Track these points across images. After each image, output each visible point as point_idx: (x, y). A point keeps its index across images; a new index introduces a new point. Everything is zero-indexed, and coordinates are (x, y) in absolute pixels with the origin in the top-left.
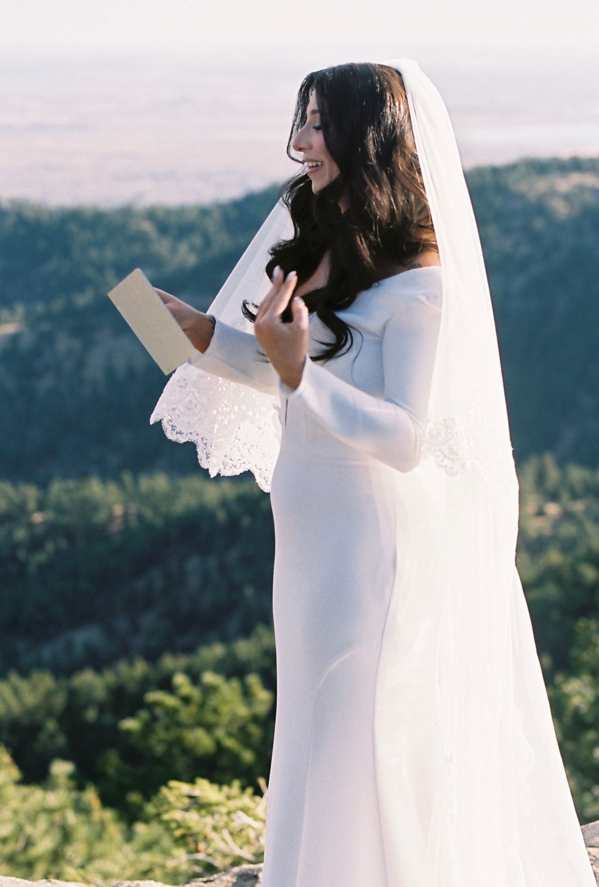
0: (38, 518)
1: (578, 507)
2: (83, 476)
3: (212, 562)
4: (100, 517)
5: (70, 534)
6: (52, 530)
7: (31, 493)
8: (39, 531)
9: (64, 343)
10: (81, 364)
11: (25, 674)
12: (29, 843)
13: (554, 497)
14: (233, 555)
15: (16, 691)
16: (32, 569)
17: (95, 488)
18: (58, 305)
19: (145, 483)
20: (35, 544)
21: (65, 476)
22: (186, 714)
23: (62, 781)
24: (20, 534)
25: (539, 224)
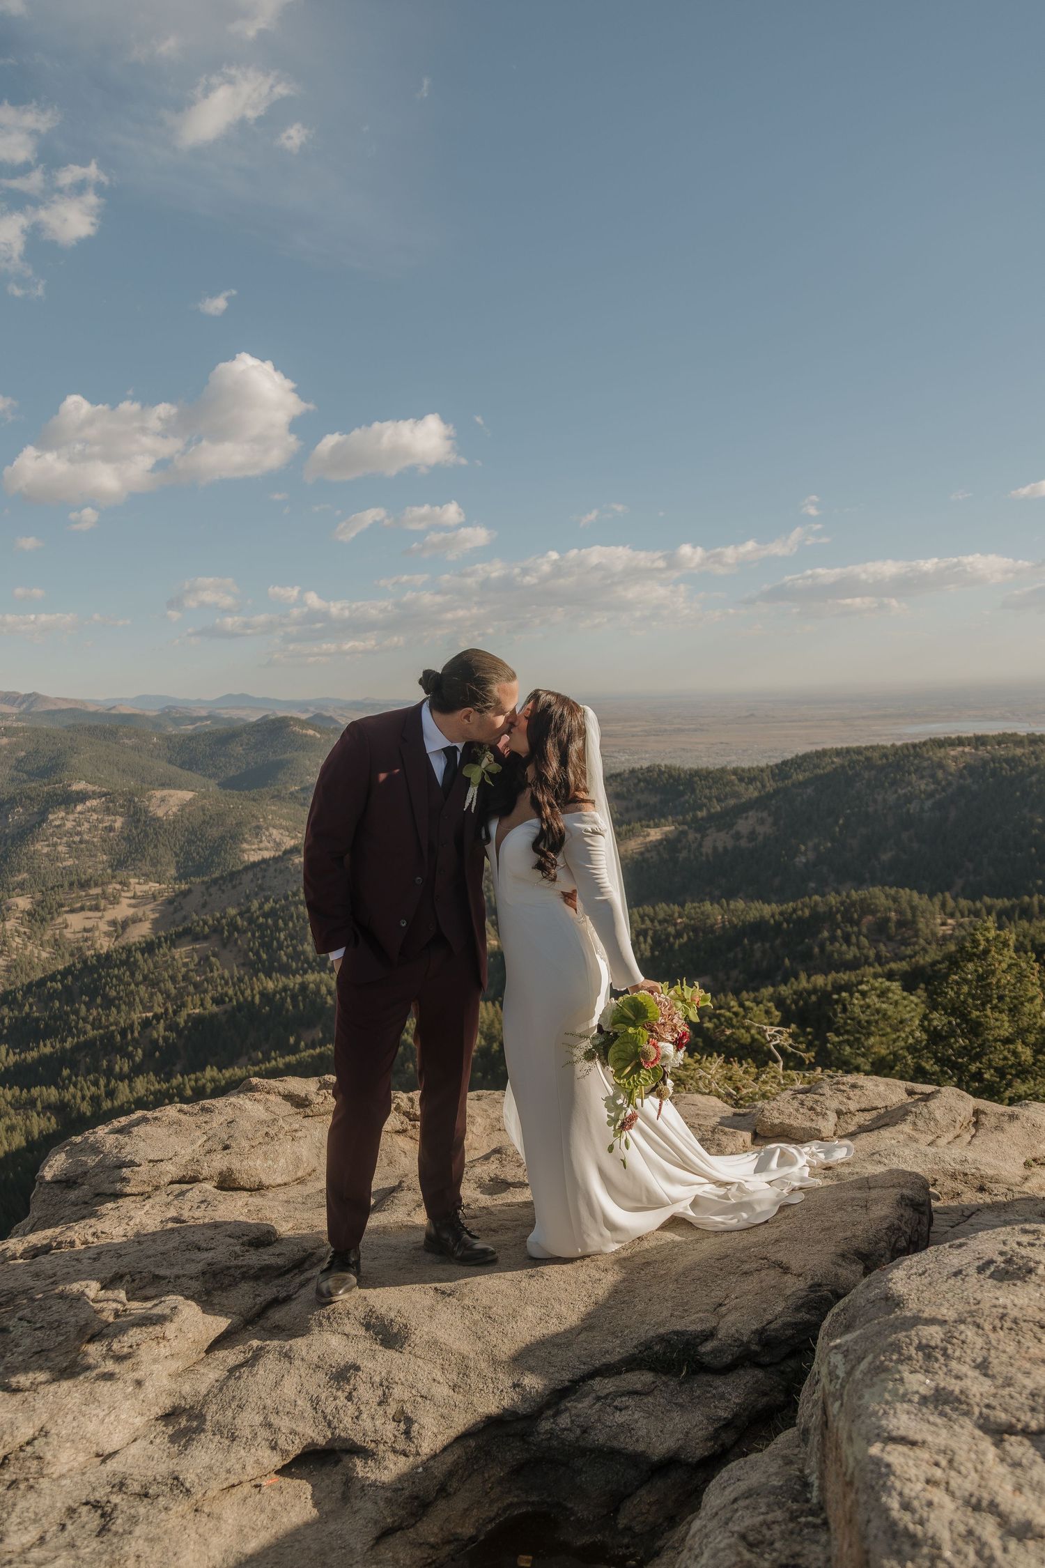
0: (679, 921)
1: (966, 920)
2: (702, 900)
3: (767, 945)
4: (709, 922)
5: (695, 930)
6: (686, 926)
7: (676, 908)
8: (678, 927)
9: (692, 836)
10: (700, 845)
13: (952, 916)
14: (778, 942)
16: (676, 946)
17: (708, 906)
18: (689, 817)
19: (732, 905)
20: (678, 935)
21: (693, 901)
22: (735, 1021)
24: (671, 930)
25: (940, 774)
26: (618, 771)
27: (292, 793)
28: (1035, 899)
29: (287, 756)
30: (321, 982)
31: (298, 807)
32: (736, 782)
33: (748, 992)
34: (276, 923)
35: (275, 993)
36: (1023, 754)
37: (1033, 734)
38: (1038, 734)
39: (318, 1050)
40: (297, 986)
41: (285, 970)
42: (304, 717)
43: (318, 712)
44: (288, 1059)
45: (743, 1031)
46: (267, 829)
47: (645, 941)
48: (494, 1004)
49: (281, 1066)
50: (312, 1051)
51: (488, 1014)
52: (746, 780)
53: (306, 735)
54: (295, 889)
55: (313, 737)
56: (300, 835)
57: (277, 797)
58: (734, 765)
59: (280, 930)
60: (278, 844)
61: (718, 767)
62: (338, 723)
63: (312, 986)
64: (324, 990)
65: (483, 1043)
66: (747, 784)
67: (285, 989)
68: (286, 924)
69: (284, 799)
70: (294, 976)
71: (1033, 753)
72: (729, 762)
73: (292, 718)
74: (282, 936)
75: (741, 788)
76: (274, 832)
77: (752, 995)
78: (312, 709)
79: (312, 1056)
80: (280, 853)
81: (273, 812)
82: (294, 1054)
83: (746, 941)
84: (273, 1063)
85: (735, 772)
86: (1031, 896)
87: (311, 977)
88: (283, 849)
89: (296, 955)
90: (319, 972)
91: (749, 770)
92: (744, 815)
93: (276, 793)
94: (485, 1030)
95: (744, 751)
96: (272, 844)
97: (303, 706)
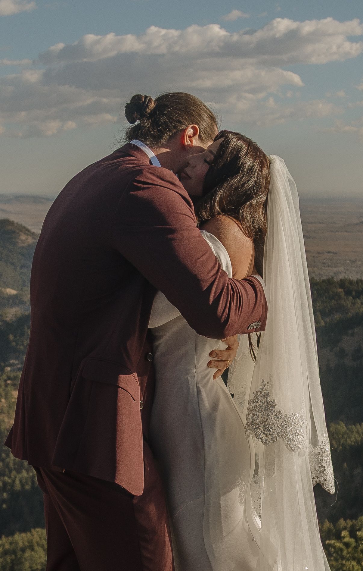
22: (347, 552)
32: (343, 295)
33: (345, 520)
45: (354, 563)
52: (354, 293)
58: (341, 277)
61: (324, 278)
66: (354, 298)
72: (336, 273)
75: (348, 302)
77: (350, 523)
83: (345, 465)
85: (342, 284)
91: (357, 282)
92: (350, 332)
95: (353, 262)
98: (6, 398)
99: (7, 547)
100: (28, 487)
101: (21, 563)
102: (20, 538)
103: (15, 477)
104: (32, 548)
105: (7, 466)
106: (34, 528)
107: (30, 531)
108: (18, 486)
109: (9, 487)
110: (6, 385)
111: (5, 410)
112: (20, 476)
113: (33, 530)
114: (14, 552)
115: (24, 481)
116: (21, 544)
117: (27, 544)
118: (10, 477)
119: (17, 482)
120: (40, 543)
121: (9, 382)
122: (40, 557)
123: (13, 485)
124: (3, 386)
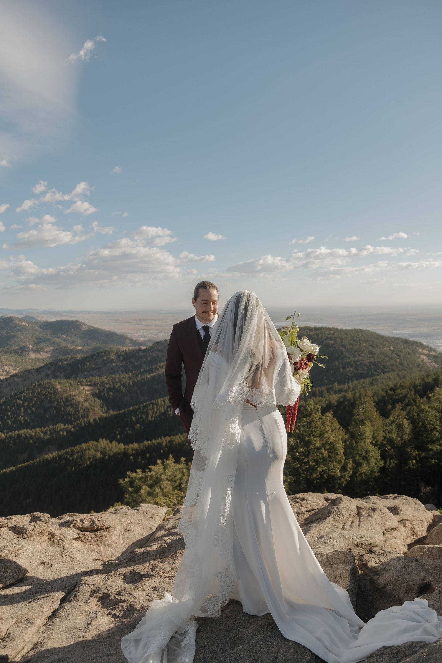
11: (181, 434)
12: (176, 476)
15: (180, 437)
23: (183, 462)
26: (159, 340)
27: (14, 350)
28: (317, 389)
29: (13, 333)
30: (27, 433)
31: (17, 356)
34: (6, 408)
35: (6, 438)
36: (313, 334)
37: (316, 327)
38: (318, 327)
39: (26, 464)
40: (16, 435)
41: (10, 429)
42: (20, 316)
43: (27, 314)
44: (11, 468)
46: (3, 366)
47: (170, 410)
48: (106, 440)
49: (8, 471)
50: (23, 464)
51: (104, 444)
53: (21, 325)
54: (16, 391)
55: (25, 326)
56: (18, 369)
57: (7, 352)
59: (8, 411)
60: (7, 373)
62: (36, 319)
63: (23, 435)
64: (28, 436)
65: (101, 456)
67: (10, 437)
68: (11, 408)
69: (11, 353)
70: (15, 431)
71: (316, 334)
73: (15, 317)
74: (9, 413)
76: (6, 367)
78: (24, 313)
79: (23, 466)
80: (9, 377)
81: (5, 359)
82: (14, 466)
84: (4, 470)
86: (316, 388)
87: (23, 431)
88: (10, 375)
89: (16, 421)
90: (27, 429)
93: (7, 350)
94: (102, 449)
96: (5, 373)
97: (21, 312)
98: (78, 390)
99: (79, 449)
100: (87, 424)
101: (85, 455)
102: (84, 446)
103: (82, 421)
104: (89, 449)
105: (79, 417)
106: (90, 441)
107: (88, 443)
108: (83, 424)
109: (79, 425)
110: (78, 385)
111: (78, 395)
112: (84, 420)
113: (89, 442)
114: (82, 452)
115: (85, 422)
116: (84, 448)
117: (87, 448)
118: (79, 421)
119: (83, 422)
120: (92, 447)
121: (79, 383)
122: (92, 453)
123: (81, 424)
124: (77, 385)
